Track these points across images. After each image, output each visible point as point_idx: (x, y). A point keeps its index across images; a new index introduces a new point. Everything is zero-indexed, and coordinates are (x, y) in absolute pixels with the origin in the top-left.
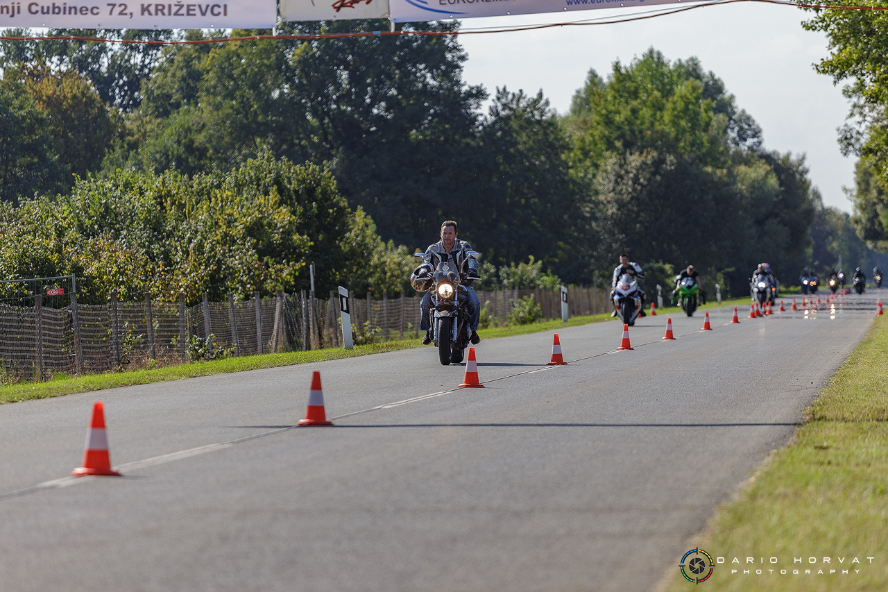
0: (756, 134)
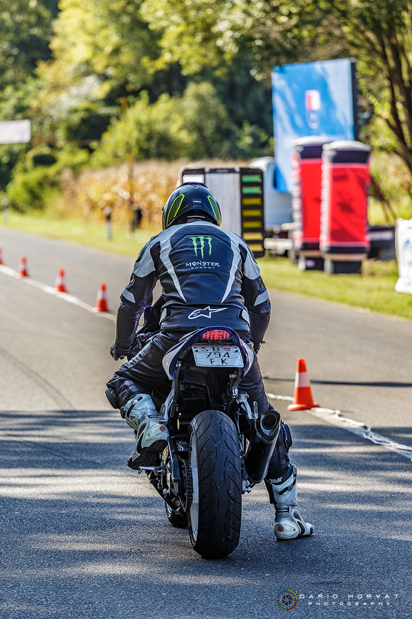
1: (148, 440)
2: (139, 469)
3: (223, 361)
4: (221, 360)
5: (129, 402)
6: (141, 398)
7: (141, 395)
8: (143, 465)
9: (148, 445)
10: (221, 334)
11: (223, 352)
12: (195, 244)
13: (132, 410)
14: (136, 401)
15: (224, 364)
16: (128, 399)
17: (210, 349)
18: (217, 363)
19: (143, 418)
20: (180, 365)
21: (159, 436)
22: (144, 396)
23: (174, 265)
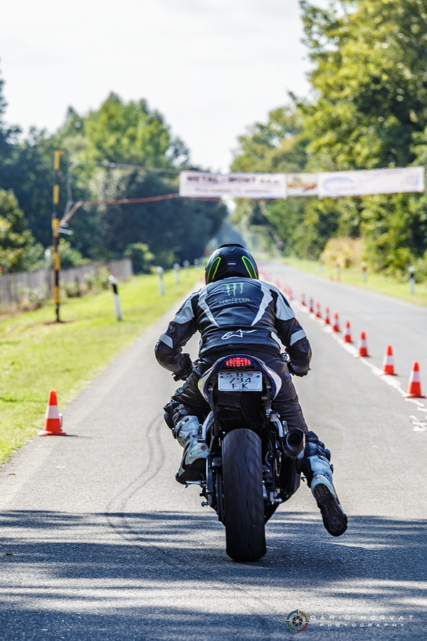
0: (186, 153)
1: (190, 458)
2: (186, 484)
3: (243, 386)
4: (242, 386)
5: (178, 424)
6: (188, 420)
7: (188, 417)
8: (189, 480)
9: (190, 463)
10: (242, 361)
11: (245, 377)
12: (228, 288)
13: (181, 432)
14: (183, 423)
15: (245, 388)
16: (177, 421)
17: (234, 375)
18: (238, 388)
19: (188, 437)
20: (212, 389)
21: (200, 455)
22: (190, 418)
23: (209, 305)
